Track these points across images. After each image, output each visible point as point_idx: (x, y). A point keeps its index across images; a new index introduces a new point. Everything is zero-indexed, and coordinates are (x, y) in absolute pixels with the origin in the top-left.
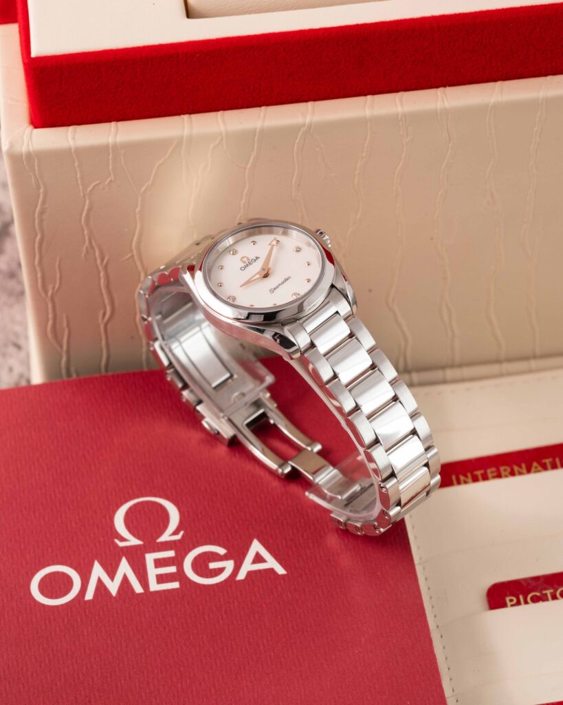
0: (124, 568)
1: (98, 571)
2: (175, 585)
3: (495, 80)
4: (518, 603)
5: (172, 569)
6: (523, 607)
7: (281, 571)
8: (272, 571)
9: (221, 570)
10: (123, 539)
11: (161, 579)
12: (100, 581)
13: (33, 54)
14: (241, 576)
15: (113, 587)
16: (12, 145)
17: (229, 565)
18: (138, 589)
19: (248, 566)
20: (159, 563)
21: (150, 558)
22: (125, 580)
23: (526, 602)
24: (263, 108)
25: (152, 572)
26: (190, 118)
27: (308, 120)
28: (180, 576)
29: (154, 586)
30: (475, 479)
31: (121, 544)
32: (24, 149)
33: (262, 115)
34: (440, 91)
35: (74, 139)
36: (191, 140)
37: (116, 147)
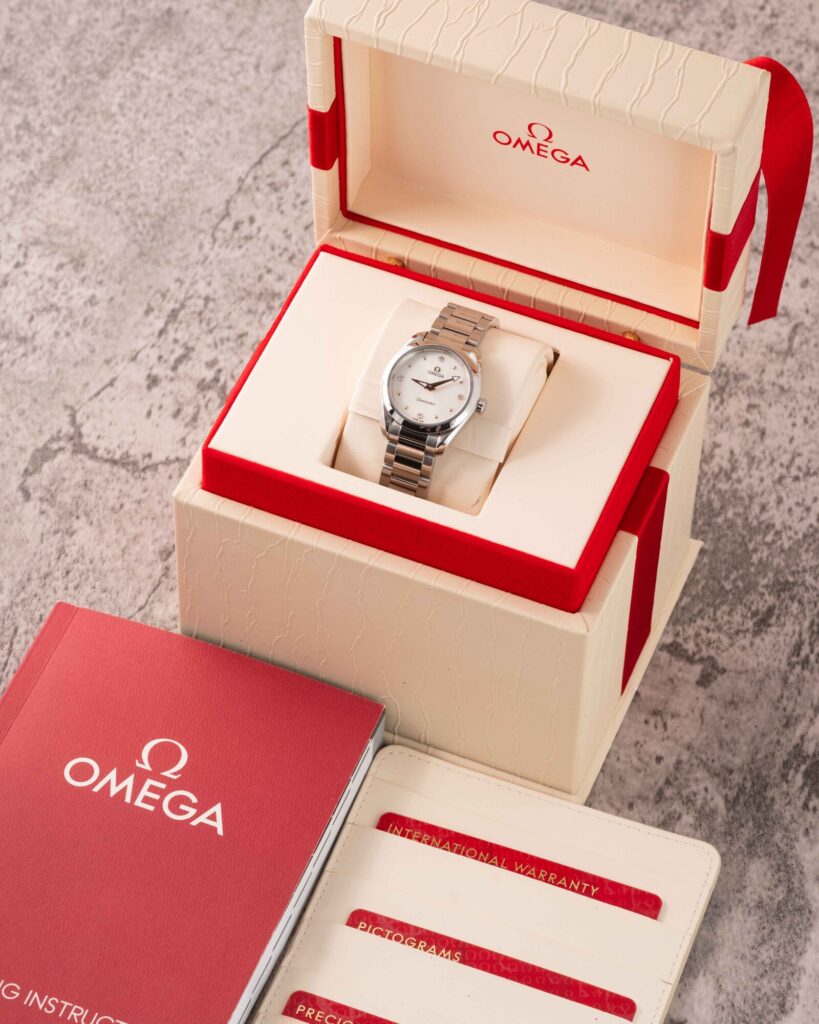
0: (129, 782)
1: (112, 776)
2: (151, 808)
4: (365, 930)
5: (156, 797)
6: (367, 934)
7: (220, 832)
8: (215, 829)
9: (185, 812)
10: (142, 762)
11: (146, 800)
12: (109, 783)
13: (210, 446)
14: (194, 823)
15: (114, 790)
16: (179, 494)
17: (192, 812)
18: (128, 799)
19: (203, 819)
20: (152, 789)
21: (149, 782)
22: (124, 790)
23: (371, 932)
24: (350, 541)
25: (144, 792)
26: (300, 526)
27: (371, 563)
28: (158, 804)
29: (139, 803)
30: (403, 835)
31: (138, 764)
32: (185, 500)
34: (466, 582)
35: (219, 508)
36: (292, 542)
37: (243, 526)
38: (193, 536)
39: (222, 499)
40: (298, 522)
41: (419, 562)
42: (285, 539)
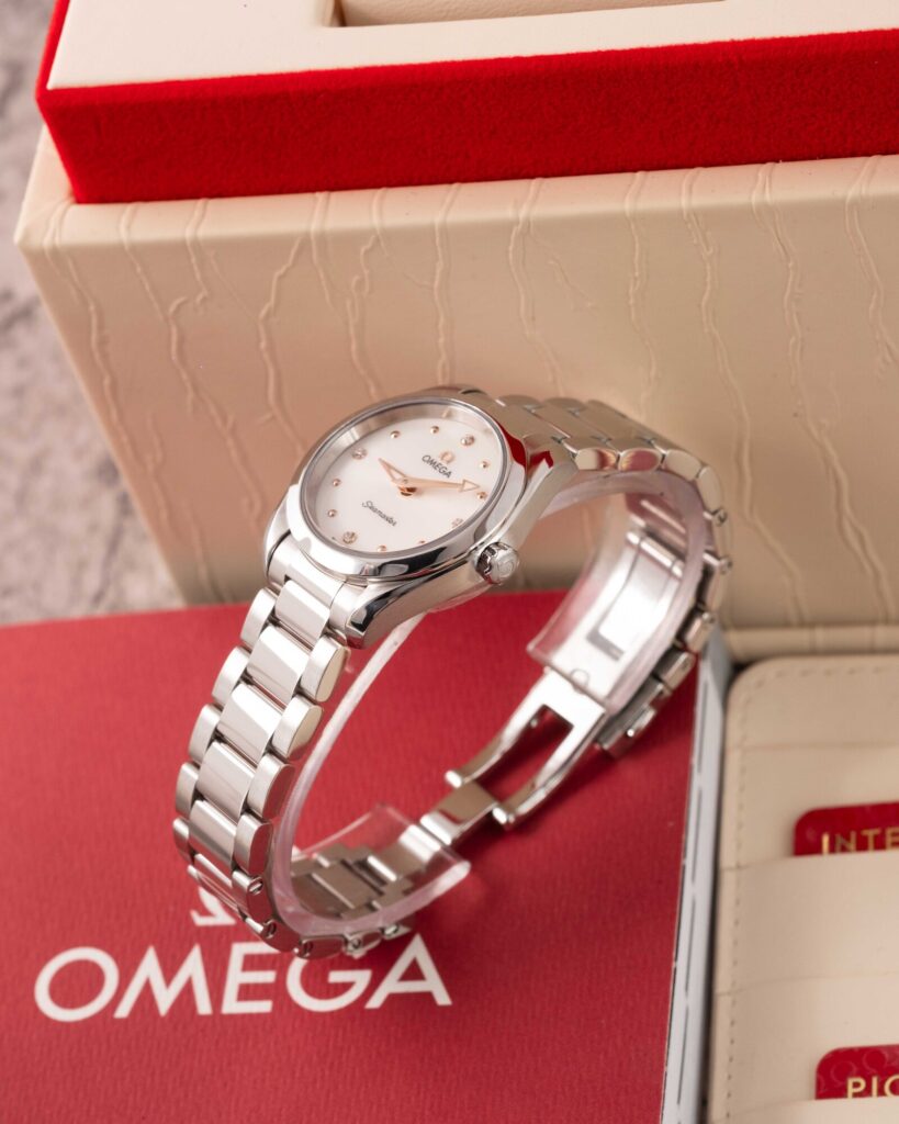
0: (193, 966)
1: (150, 967)
2: (264, 1006)
3: (868, 154)
4: (867, 1092)
5: (268, 977)
6: (874, 1101)
7: (443, 998)
8: (428, 997)
9: (345, 987)
10: (205, 912)
11: (247, 992)
12: (147, 988)
13: (52, 85)
14: (376, 1002)
15: (165, 999)
16: (27, 235)
17: (362, 978)
18: (204, 1006)
19: (392, 984)
20: (251, 963)
21: (239, 951)
23: (881, 1092)
24: (455, 186)
25: (236, 976)
26: (328, 198)
27: (522, 214)
28: (277, 991)
29: (232, 1005)
30: (862, 846)
31: (200, 921)
32: (46, 242)
33: (448, 200)
34: (760, 172)
35: (128, 227)
36: (323, 238)
37: (198, 246)
38: (101, 327)
39: (129, 208)
40: (321, 189)
41: (634, 170)
42: (305, 242)
